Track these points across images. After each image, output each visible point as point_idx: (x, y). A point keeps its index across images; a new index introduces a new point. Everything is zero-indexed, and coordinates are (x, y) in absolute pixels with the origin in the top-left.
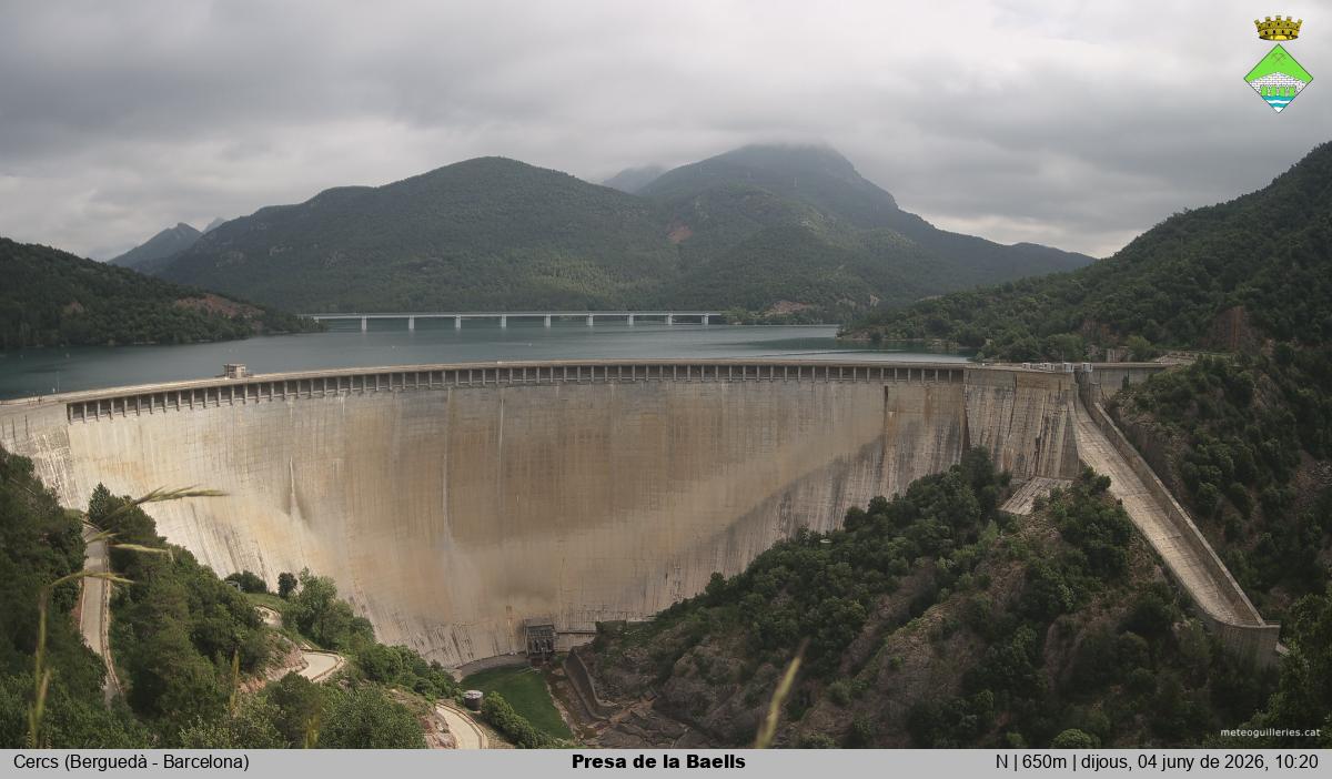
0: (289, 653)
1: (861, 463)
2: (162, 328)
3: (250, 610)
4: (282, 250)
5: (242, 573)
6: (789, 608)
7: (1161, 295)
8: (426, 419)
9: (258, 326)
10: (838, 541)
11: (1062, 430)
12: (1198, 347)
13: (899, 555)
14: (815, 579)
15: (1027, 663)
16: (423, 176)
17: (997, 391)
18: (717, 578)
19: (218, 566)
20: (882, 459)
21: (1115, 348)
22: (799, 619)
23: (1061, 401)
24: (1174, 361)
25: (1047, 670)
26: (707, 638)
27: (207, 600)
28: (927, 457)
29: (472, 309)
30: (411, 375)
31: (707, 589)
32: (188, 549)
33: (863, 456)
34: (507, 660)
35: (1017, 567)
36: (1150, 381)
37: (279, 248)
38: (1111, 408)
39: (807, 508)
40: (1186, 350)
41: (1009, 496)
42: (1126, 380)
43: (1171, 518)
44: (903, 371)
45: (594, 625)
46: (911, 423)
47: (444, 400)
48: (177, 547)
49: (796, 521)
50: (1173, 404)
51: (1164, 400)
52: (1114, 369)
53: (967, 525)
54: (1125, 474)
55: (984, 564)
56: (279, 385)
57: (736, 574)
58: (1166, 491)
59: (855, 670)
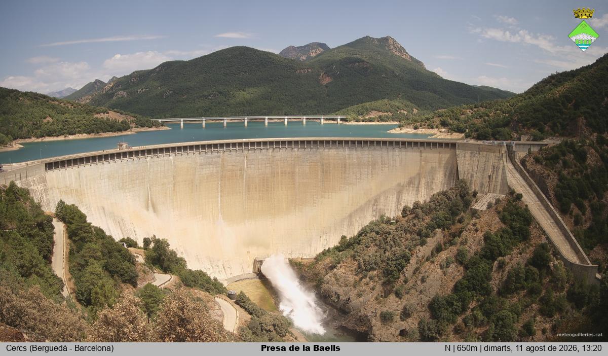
0: (148, 274)
1: (409, 186)
2: (88, 127)
3: (130, 255)
4: (144, 90)
5: (126, 238)
6: (376, 252)
7: (546, 111)
8: (211, 166)
9: (133, 125)
10: (398, 221)
11: (500, 171)
12: (562, 135)
13: (427, 228)
14: (388, 239)
15: (484, 279)
16: (208, 55)
17: (471, 153)
18: (343, 238)
19: (115, 235)
20: (419, 184)
21: (525, 135)
22: (380, 257)
23: (501, 158)
24: (551, 142)
25: (493, 283)
26: (339, 265)
27: (109, 251)
28: (439, 183)
29: (232, 116)
30: (203, 146)
31: (339, 243)
32: (101, 228)
33: (410, 182)
34: (248, 276)
35: (480, 235)
36: (541, 150)
37: (143, 89)
38: (523, 162)
39: (385, 206)
40: (557, 137)
41: (476, 202)
42: (529, 150)
43: (550, 214)
44: (428, 144)
45: (288, 261)
46: (432, 168)
47: (219, 157)
48: (96, 227)
49: (380, 212)
50: (551, 161)
51: (546, 159)
52: (524, 144)
53: (457, 215)
54: (529, 193)
55: (465, 233)
56: (143, 152)
57: (352, 236)
58: (547, 200)
59: (406, 282)
